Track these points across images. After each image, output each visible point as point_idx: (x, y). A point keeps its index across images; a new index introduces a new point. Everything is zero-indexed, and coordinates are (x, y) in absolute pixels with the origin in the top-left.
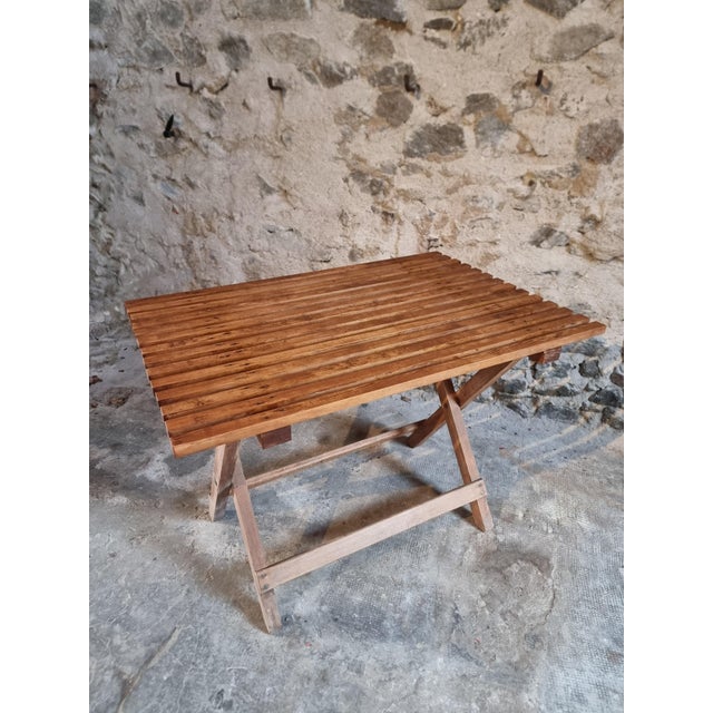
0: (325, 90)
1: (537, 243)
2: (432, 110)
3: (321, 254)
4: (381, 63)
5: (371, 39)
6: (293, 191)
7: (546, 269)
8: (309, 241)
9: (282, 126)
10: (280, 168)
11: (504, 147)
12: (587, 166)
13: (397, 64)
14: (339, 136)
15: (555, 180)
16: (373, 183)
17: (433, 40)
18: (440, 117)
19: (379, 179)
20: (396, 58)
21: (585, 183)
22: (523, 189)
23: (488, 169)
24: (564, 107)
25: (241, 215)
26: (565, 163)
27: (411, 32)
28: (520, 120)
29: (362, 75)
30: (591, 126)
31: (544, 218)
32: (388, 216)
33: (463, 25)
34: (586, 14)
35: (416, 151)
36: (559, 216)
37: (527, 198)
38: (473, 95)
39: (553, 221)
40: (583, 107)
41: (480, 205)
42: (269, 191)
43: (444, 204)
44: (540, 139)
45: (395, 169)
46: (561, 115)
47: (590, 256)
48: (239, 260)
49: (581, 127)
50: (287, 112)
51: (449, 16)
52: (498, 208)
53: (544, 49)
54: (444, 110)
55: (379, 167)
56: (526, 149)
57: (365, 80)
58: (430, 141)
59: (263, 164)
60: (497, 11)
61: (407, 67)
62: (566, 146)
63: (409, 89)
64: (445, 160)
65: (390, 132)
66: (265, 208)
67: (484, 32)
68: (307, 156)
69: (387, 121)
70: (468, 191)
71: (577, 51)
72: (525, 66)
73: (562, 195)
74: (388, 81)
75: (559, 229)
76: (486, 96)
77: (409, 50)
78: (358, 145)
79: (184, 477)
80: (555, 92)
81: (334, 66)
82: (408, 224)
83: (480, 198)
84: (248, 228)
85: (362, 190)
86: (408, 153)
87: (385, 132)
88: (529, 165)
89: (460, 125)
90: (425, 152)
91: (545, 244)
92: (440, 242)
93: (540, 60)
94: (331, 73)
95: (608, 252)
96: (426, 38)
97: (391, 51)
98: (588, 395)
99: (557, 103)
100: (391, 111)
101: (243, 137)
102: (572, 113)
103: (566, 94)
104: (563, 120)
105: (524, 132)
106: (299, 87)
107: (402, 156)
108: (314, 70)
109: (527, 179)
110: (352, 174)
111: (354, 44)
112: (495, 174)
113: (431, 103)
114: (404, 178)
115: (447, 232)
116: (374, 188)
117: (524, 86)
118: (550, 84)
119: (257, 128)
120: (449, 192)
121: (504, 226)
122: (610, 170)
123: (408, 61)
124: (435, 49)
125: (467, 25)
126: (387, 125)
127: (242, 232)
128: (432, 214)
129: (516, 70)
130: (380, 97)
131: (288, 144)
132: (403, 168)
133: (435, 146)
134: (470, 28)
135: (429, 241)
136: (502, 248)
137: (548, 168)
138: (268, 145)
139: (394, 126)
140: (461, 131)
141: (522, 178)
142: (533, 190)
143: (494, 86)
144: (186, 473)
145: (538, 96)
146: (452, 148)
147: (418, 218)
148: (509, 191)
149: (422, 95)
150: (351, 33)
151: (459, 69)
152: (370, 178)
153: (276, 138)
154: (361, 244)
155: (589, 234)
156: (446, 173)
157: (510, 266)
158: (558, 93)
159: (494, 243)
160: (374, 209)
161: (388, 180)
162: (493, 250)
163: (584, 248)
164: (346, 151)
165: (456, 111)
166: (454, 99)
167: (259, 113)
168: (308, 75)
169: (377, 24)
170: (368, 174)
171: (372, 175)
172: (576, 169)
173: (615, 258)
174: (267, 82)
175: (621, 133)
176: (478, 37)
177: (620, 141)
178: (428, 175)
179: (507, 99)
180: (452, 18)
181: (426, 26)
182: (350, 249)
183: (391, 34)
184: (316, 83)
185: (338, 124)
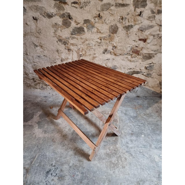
0: (48, 19)
1: (104, 53)
2: (76, 23)
3: (53, 61)
4: (62, 12)
5: (58, 6)
6: (43, 46)
7: (107, 59)
8: (50, 58)
9: (38, 29)
10: (39, 40)
11: (93, 31)
12: (112, 35)
13: (66, 12)
14: (54, 31)
15: (106, 38)
16: (64, 42)
17: (74, 6)
18: (78, 25)
19: (66, 41)
20: (65, 11)
21: (112, 39)
22: (99, 41)
23: (91, 37)
24: (105, 22)
25: (30, 53)
26: (107, 34)
27: (68, 5)
28: (96, 25)
29: (58, 15)
30: (111, 26)
31: (105, 47)
32: (69, 50)
33: (80, 3)
34: (107, 0)
35: (74, 33)
36: (108, 46)
37: (100, 43)
38: (85, 20)
39: (107, 48)
40: (109, 22)
41: (90, 45)
42: (37, 46)
43: (82, 46)
44: (101, 29)
45: (69, 38)
46: (105, 24)
47: (115, 55)
48: (31, 65)
49: (109, 26)
50: (39, 25)
52: (94, 46)
53: (99, 9)
54: (79, 23)
55: (65, 38)
56: (99, 32)
57: (59, 16)
58: (77, 31)
59: (34, 39)
61: (68, 13)
62: (107, 30)
63: (70, 19)
64: (81, 35)
65: (66, 29)
66: (36, 51)
67: (85, 5)
68: (46, 36)
70: (87, 42)
71: (106, 9)
72: (95, 13)
73: (108, 42)
74: (64, 17)
75: (108, 49)
76: (88, 20)
77: (68, 9)
78: (59, 33)
80: (103, 18)
81: (50, 13)
82: (74, 51)
83: (90, 44)
84: (32, 56)
85: (62, 44)
86: (72, 34)
87: (65, 29)
88: (99, 35)
89: (83, 27)
90: (76, 34)
91: (106, 53)
92: (82, 55)
93: (99, 11)
94: (49, 15)
95: (119, 53)
96: (72, 6)
97: (64, 9)
99: (104, 21)
100: (66, 24)
101: (27, 32)
102: (107, 23)
103: (105, 19)
105: (97, 28)
106: (41, 19)
107: (70, 35)
108: (45, 14)
109: (100, 39)
110: (58, 40)
111: (54, 7)
112: (93, 38)
113: (75, 22)
114: (71, 40)
115: (84, 52)
116: (65, 43)
117: (96, 17)
118: (102, 17)
119: (31, 30)
120: (83, 43)
121: (96, 50)
122: (117, 35)
123: (68, 12)
124: (75, 9)
125: (81, 3)
126: (65, 27)
127: (31, 58)
128: (80, 49)
129: (94, 14)
130: (63, 21)
131: (40, 33)
132: (71, 38)
133: (78, 32)
134: (82, 4)
135: (80, 55)
136: (97, 55)
137: (104, 36)
138: (35, 34)
139: (67, 28)
140: (83, 28)
141: (99, 38)
142: (101, 41)
143: (90, 17)
145: (99, 19)
146: (82, 32)
147: (76, 50)
148: (96, 41)
149: (73, 20)
150: (53, 5)
151: (81, 13)
152: (63, 41)
153: (37, 32)
154: (63, 58)
155: (115, 50)
156: (81, 38)
157: (99, 59)
158: (104, 18)
159: (95, 54)
160: (65, 49)
161: (68, 41)
162: (95, 56)
163: (114, 53)
164: (56, 35)
165: (82, 23)
166: (81, 21)
167: (31, 26)
168: (43, 16)
169: (59, 3)
170: (62, 40)
171: (64, 40)
172: (110, 35)
173: (120, 55)
174: (32, 18)
175: (118, 27)
176: (84, 6)
177: (118, 29)
178: (77, 39)
179: (93, 20)
180: (77, 1)
181: (72, 3)
182: (61, 59)
183: (63, 5)
184: (46, 18)
185: (53, 28)
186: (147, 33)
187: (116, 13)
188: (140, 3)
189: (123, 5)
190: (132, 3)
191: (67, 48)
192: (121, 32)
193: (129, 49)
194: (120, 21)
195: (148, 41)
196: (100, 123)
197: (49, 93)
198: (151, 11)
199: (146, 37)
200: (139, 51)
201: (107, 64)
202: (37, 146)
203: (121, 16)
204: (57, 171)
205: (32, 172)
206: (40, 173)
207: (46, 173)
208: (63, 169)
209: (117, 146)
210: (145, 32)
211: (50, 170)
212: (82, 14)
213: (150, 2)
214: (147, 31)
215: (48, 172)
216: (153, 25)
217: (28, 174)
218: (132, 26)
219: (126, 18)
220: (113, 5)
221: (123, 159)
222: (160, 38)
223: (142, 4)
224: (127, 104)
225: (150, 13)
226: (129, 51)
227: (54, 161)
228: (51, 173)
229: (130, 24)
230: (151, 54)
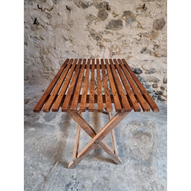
0: (83, 10)
1: (142, 53)
2: (114, 15)
3: (82, 58)
4: (99, 2)
6: (74, 40)
7: (144, 60)
8: (78, 54)
9: (70, 21)
10: (69, 33)
11: (133, 26)
12: (156, 31)
13: (104, 2)
14: (87, 24)
15: (147, 35)
16: (97, 37)
18: (116, 17)
19: (99, 36)
21: (155, 36)
22: (139, 38)
23: (129, 32)
25: (58, 47)
26: (150, 30)
28: (138, 18)
29: (94, 5)
30: (157, 20)
31: (144, 46)
32: (101, 46)
35: (109, 27)
36: (148, 45)
37: (140, 40)
38: (125, 11)
39: (146, 46)
40: (155, 15)
41: (127, 42)
42: (66, 40)
43: (117, 43)
44: (143, 24)
45: (103, 33)
46: (149, 17)
47: (156, 56)
48: (58, 61)
49: (154, 20)
50: (71, 16)
52: (131, 43)
54: (117, 15)
55: (99, 32)
56: (140, 26)
57: (95, 6)
58: (113, 25)
59: (64, 32)
61: (107, 3)
62: (150, 25)
63: (108, 9)
64: (117, 30)
65: (102, 22)
66: (65, 45)
68: (78, 29)
69: (101, 19)
70: (124, 39)
72: (139, 3)
73: (149, 39)
74: (101, 7)
75: (148, 49)
76: (129, 11)
78: (93, 26)
79: (50, 122)
80: (147, 10)
81: (85, 2)
82: (107, 48)
83: (127, 40)
84: (60, 51)
85: (94, 39)
86: (107, 28)
87: (100, 22)
88: (140, 31)
89: (122, 20)
90: (112, 28)
91: (144, 53)
92: (116, 53)
93: (144, 1)
94: (84, 4)
95: (161, 54)
98: (154, 93)
99: (148, 13)
100: (102, 16)
101: (58, 24)
102: (152, 16)
103: (150, 11)
105: (139, 21)
106: (75, 9)
107: (105, 29)
108: (79, 3)
109: (140, 35)
110: (91, 35)
112: (131, 34)
113: (113, 13)
114: (106, 35)
115: (118, 50)
116: (97, 38)
117: (139, 8)
118: (146, 8)
119: (62, 21)
120: (118, 39)
121: (133, 48)
122: (162, 32)
123: (107, 1)
126: (101, 20)
127: (58, 52)
128: (113, 45)
129: (137, 4)
130: (99, 12)
131: (72, 26)
132: (106, 32)
133: (114, 26)
135: (113, 53)
136: (133, 54)
137: (145, 31)
138: (65, 26)
139: (103, 20)
140: (122, 21)
141: (138, 35)
142: (141, 38)
143: (131, 8)
144: (50, 121)
145: (143, 11)
146: (119, 26)
147: (109, 46)
148: (134, 38)
149: (111, 11)
151: (122, 3)
152: (96, 36)
153: (68, 24)
154: (94, 55)
155: (156, 50)
156: (117, 34)
157: (135, 59)
158: (148, 10)
159: (130, 53)
160: (97, 45)
161: (101, 36)
162: (130, 55)
163: (154, 53)
164: (89, 28)
165: (121, 16)
166: (120, 12)
167: (63, 17)
168: (78, 5)
170: (95, 34)
171: (97, 34)
172: (153, 32)
173: (162, 56)
174: (66, 7)
175: (165, 21)
177: (164, 24)
178: (113, 34)
179: (134, 12)
182: (90, 56)
184: (80, 8)
185: (87, 20)
191: (99, 44)
196: (129, 135)
201: (144, 66)
202: (58, 151)
204: (78, 185)
205: (51, 182)
206: (59, 184)
207: (66, 186)
208: (85, 186)
209: (151, 168)
211: (71, 183)
212: (122, 5)
215: (68, 186)
217: (47, 183)
221: (159, 187)
224: (162, 116)
227: (75, 172)
228: (71, 187)
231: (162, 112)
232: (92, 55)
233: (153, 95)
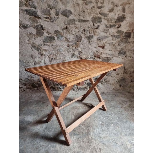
0: (24, 30)
1: (72, 57)
3: (27, 64)
4: (36, 24)
5: (33, 20)
8: (23, 62)
11: (63, 40)
13: (39, 25)
14: (28, 39)
15: (73, 45)
16: (37, 48)
17: (46, 20)
18: (50, 35)
19: (39, 47)
21: (78, 46)
24: (72, 33)
26: (74, 42)
27: (41, 19)
28: (65, 35)
29: (32, 27)
30: (77, 36)
31: (72, 52)
32: (42, 55)
34: (72, 17)
35: (46, 41)
36: (75, 52)
38: (55, 31)
40: (75, 33)
43: (53, 51)
44: (69, 38)
45: (42, 45)
46: (72, 34)
49: (75, 36)
51: (48, 16)
52: (64, 51)
53: (66, 23)
54: (50, 33)
55: (38, 45)
56: (67, 40)
60: (57, 16)
61: (41, 25)
62: (73, 39)
63: (43, 30)
64: (52, 43)
65: (39, 38)
70: (58, 48)
71: (72, 23)
72: (63, 25)
73: (74, 48)
74: (38, 28)
75: (75, 54)
76: (58, 31)
77: (42, 22)
78: (33, 40)
82: (46, 56)
83: (60, 50)
85: (35, 50)
88: (67, 43)
89: (54, 36)
91: (73, 57)
92: (54, 59)
93: (66, 25)
94: (25, 26)
96: (44, 20)
97: (38, 22)
99: (70, 32)
100: (39, 34)
102: (73, 34)
103: (72, 31)
104: (72, 35)
105: (66, 37)
107: (43, 42)
109: (68, 46)
110: (32, 47)
111: (29, 20)
112: (62, 45)
113: (47, 32)
114: (44, 47)
115: (55, 57)
116: (38, 49)
117: (64, 29)
118: (68, 29)
120: (54, 49)
121: (66, 55)
122: (81, 43)
123: (41, 24)
124: (47, 22)
125: (52, 18)
126: (39, 36)
128: (51, 54)
130: (36, 31)
132: (44, 45)
133: (49, 40)
134: (53, 19)
135: (52, 59)
136: (66, 59)
137: (71, 43)
140: (54, 37)
142: (69, 48)
143: (59, 29)
145: (67, 31)
146: (53, 40)
147: (48, 54)
148: (65, 48)
151: (52, 26)
152: (37, 47)
154: (37, 61)
155: (80, 54)
156: (52, 45)
158: (70, 30)
159: (64, 58)
160: (38, 53)
161: (41, 47)
163: (80, 57)
164: (31, 42)
165: (53, 33)
166: (52, 31)
169: (34, 17)
170: (36, 46)
171: (37, 46)
172: (76, 43)
175: (81, 37)
176: (54, 20)
177: (82, 38)
178: (49, 46)
179: (62, 31)
180: (49, 17)
181: (44, 18)
182: (34, 62)
183: (37, 19)
184: (22, 28)
185: (28, 36)
186: (104, 41)
187: (80, 27)
188: (97, 19)
189: (85, 21)
190: (91, 19)
191: (40, 53)
192: (85, 40)
193: (91, 54)
194: (83, 32)
195: (105, 47)
197: (22, 95)
198: (105, 26)
199: (104, 45)
200: (100, 55)
203: (83, 29)
210: (102, 41)
213: (104, 19)
214: (104, 40)
216: (107, 36)
218: (92, 37)
219: (87, 30)
220: (77, 21)
222: (114, 45)
223: (99, 20)
224: (94, 99)
225: (105, 27)
226: (92, 55)
229: (91, 35)
230: (109, 57)
231: (94, 97)
232: (35, 62)
233: (86, 86)
